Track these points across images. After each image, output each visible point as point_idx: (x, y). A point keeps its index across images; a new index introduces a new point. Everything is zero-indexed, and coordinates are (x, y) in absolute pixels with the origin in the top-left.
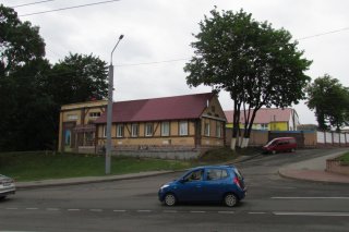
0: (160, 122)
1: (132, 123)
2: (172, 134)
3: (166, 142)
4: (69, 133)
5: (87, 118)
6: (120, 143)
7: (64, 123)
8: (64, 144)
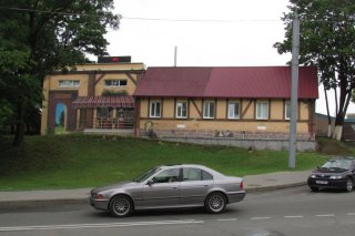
0: (253, 100)
1: (203, 99)
2: (273, 117)
3: (262, 128)
4: (62, 108)
5: (101, 88)
6: (181, 126)
7: (51, 92)
8: (52, 125)
